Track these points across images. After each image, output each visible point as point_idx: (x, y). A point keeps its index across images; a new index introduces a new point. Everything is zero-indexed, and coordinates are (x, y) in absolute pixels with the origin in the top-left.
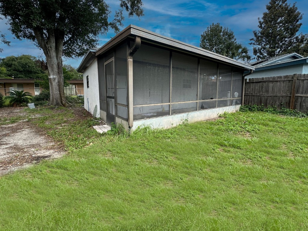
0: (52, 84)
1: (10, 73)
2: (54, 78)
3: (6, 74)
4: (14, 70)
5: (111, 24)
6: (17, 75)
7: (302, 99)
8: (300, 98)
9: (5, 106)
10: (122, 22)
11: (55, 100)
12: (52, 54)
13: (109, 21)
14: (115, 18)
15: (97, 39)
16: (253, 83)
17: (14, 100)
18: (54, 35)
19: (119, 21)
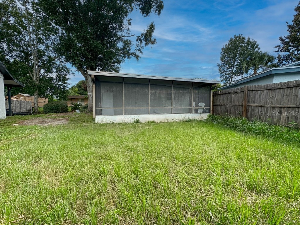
0: (89, 98)
1: (80, 91)
2: (90, 95)
3: (78, 92)
4: (82, 90)
5: (132, 54)
6: (84, 93)
7: (251, 108)
8: (250, 107)
9: (69, 112)
10: (142, 50)
11: (90, 108)
12: (88, 80)
13: (131, 51)
14: (136, 49)
15: (119, 66)
16: (222, 94)
17: (73, 108)
18: (89, 69)
19: (139, 50)
